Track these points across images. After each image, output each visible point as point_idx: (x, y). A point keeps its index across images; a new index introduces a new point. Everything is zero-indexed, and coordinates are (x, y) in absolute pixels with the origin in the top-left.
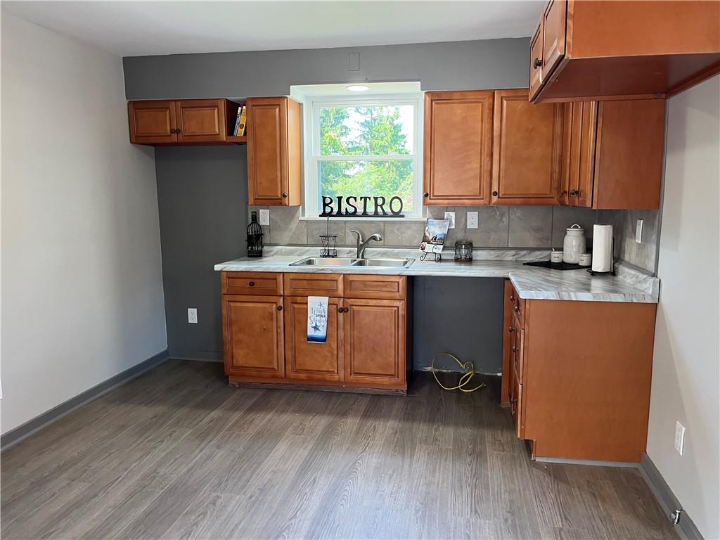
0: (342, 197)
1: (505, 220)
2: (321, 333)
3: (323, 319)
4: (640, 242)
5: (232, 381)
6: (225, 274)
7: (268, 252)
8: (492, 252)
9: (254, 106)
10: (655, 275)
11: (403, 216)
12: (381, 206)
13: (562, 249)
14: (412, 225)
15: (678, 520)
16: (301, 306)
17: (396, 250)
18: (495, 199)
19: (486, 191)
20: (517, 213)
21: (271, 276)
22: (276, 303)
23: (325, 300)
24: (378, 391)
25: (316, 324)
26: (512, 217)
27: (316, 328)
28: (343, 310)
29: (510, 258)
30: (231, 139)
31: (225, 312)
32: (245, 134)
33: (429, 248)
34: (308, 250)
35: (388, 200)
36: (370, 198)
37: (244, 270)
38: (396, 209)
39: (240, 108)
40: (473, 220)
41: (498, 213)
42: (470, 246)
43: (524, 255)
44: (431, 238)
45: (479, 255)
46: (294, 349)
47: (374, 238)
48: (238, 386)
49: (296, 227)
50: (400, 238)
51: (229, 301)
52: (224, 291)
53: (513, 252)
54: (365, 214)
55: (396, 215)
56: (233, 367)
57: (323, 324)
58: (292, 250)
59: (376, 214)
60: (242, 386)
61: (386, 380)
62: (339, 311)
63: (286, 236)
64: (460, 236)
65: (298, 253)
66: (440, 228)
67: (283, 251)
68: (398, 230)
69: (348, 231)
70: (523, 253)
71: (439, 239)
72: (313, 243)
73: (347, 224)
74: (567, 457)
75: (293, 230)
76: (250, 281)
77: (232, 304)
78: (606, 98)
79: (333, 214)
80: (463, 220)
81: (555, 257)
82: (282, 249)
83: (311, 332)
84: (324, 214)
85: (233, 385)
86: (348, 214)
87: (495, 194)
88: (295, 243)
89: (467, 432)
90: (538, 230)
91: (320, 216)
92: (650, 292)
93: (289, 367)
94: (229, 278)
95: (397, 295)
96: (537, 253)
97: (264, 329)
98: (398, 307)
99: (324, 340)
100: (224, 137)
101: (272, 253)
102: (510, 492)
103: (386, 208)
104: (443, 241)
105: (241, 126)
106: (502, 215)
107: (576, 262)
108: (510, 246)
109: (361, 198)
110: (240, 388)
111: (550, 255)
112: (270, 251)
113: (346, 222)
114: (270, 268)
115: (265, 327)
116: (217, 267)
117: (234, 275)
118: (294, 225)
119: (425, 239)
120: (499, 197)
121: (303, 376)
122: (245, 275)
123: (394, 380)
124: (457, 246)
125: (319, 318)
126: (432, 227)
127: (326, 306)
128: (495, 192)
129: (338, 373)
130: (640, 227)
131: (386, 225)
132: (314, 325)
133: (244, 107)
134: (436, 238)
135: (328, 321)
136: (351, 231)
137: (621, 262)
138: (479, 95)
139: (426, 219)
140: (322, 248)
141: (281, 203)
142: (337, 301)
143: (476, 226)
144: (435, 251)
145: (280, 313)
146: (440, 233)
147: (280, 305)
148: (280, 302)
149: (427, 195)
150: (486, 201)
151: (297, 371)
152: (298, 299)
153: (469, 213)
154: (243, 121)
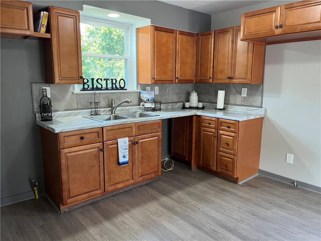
0: (94, 79)
1: (167, 90)
2: (127, 159)
3: (127, 150)
4: (246, 96)
5: (63, 209)
8: (164, 105)
11: (127, 90)
12: (115, 84)
13: (188, 101)
14: (133, 94)
16: (113, 146)
18: (177, 80)
19: (174, 77)
20: (171, 87)
21: (95, 131)
22: (99, 147)
25: (124, 154)
27: (124, 157)
30: (36, 34)
32: (48, 30)
33: (147, 105)
35: (118, 80)
36: (109, 79)
38: (122, 86)
39: (42, 13)
40: (157, 90)
42: (160, 102)
44: (145, 100)
47: (127, 102)
49: (70, 98)
51: (66, 153)
52: (62, 146)
53: (171, 104)
54: (107, 89)
55: (122, 88)
56: (69, 198)
57: (127, 154)
60: (71, 209)
62: (134, 144)
63: (63, 105)
66: (149, 95)
69: (101, 99)
70: (174, 104)
71: (150, 100)
72: (81, 108)
73: (100, 95)
75: (68, 100)
76: (80, 136)
77: (68, 155)
79: (89, 89)
83: (121, 160)
84: (84, 89)
85: (64, 211)
86: (97, 89)
88: (69, 108)
90: (177, 94)
91: (80, 91)
93: (107, 185)
95: (159, 130)
97: (91, 166)
98: (159, 136)
99: (127, 163)
103: (118, 86)
104: (153, 101)
105: (43, 25)
106: (166, 88)
108: (169, 102)
109: (104, 79)
110: (69, 211)
117: (70, 134)
118: (68, 96)
121: (115, 187)
125: (125, 150)
126: (144, 95)
127: (128, 143)
128: (177, 78)
129: (133, 179)
130: (245, 91)
131: (121, 94)
132: (123, 155)
133: (45, 12)
134: (148, 100)
135: (129, 151)
136: (103, 98)
137: (228, 104)
138: (171, 31)
139: (139, 90)
140: (91, 110)
141: (78, 83)
142: (132, 139)
143: (158, 93)
144: (152, 106)
145: (101, 153)
146: (150, 97)
147: (101, 148)
148: (101, 146)
149: (154, 78)
150: (174, 81)
151: (111, 186)
152: (111, 142)
153: (155, 87)
154: (44, 22)
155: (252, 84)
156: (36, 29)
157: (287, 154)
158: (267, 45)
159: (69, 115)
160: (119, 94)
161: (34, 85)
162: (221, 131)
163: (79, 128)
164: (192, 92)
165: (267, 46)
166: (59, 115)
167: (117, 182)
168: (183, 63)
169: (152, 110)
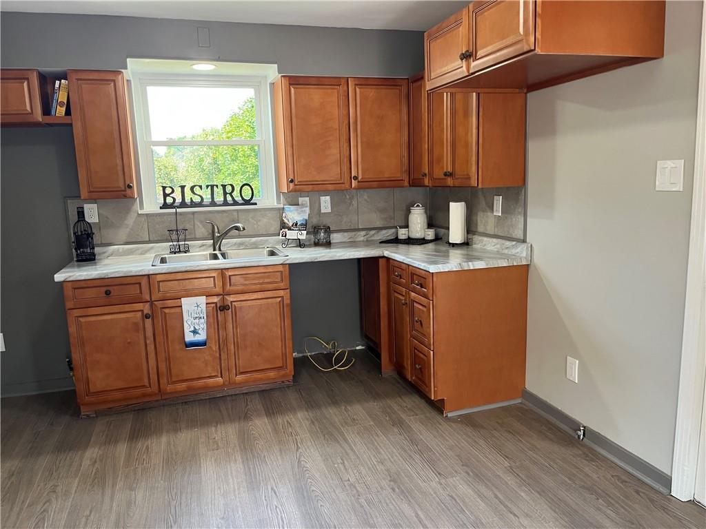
0: (185, 186)
1: (354, 202)
2: (202, 337)
3: (202, 320)
4: (500, 215)
5: (84, 411)
6: (70, 284)
7: (100, 254)
8: (346, 234)
9: (78, 80)
10: (524, 241)
11: (256, 204)
12: (231, 194)
13: (407, 226)
14: (267, 212)
15: (584, 435)
16: (173, 310)
17: (254, 239)
18: (354, 183)
19: (347, 176)
20: (365, 195)
21: (133, 281)
22: (142, 311)
23: (202, 300)
24: (264, 387)
25: (194, 327)
26: (360, 200)
27: (195, 332)
28: (224, 308)
29: (362, 239)
30: (48, 120)
31: (72, 329)
32: (68, 112)
33: (292, 235)
34: (152, 248)
35: (237, 189)
37: (97, 277)
38: (247, 196)
39: (57, 82)
40: (326, 203)
41: (348, 197)
42: (328, 230)
43: (373, 235)
44: (291, 224)
45: (336, 238)
46: (168, 359)
47: (237, 228)
48: (94, 415)
49: (135, 222)
50: (255, 226)
51: (78, 317)
52: (69, 305)
53: (363, 233)
54: (213, 204)
55: (247, 202)
56: (89, 393)
57: (202, 326)
58: (131, 249)
59: (225, 203)
60: (99, 414)
61: (272, 374)
62: (220, 310)
63: (123, 234)
64: (315, 221)
65: (140, 251)
66: (299, 214)
67: (121, 251)
68: (253, 218)
69: (197, 223)
70: (373, 232)
71: (300, 225)
72: (156, 239)
73: (196, 215)
74: (471, 407)
75: (130, 227)
76: (105, 289)
77: (82, 320)
78: (486, 90)
79: (176, 204)
80: (317, 205)
81: (403, 234)
82: (118, 250)
83: (189, 337)
84: (165, 206)
85: (88, 416)
86: (193, 204)
87: (356, 178)
88: (133, 240)
89: (374, 405)
90: (382, 211)
91: (161, 208)
92: (524, 254)
93: (164, 380)
94: (75, 289)
95: (282, 285)
96: (384, 232)
97: (129, 343)
98: (282, 297)
99: (204, 344)
100: (38, 116)
101: (106, 255)
102: (451, 448)
103: (238, 199)
104: (304, 226)
105: (61, 104)
106: (351, 198)
107: (422, 237)
108: (361, 227)
109: (207, 186)
110: (97, 417)
111: (397, 233)
112: (104, 253)
113: (193, 213)
114: (131, 271)
115: (129, 341)
116: (59, 277)
117: (83, 285)
118: (131, 220)
119: (283, 226)
120: (358, 182)
121: (184, 385)
122: (98, 283)
123: (282, 372)
124: (315, 230)
125: (197, 321)
126: (290, 214)
127: (204, 307)
128: (355, 176)
129: (221, 377)
130: (498, 202)
131: (240, 214)
132: (192, 329)
133: (63, 81)
134: (296, 224)
135: (208, 323)
136: (201, 222)
137: (474, 233)
138: (334, 82)
139: (282, 206)
140: (171, 243)
141: (125, 196)
142: (215, 299)
143: (329, 210)
144: (300, 237)
145: (148, 322)
146: (301, 219)
147: (145, 312)
148: (147, 309)
149: (292, 181)
150: (347, 186)
151: (174, 383)
152: (170, 303)
153: (323, 198)
154: (62, 97)
155: (480, 186)
156: (47, 110)
157: (568, 357)
158: (528, 92)
159: (131, 252)
160: (235, 214)
161: (69, 201)
162: (413, 293)
163: (99, 274)
164: (413, 206)
165: (528, 94)
166: (113, 252)
167: (185, 378)
168: (368, 145)
169: (300, 244)
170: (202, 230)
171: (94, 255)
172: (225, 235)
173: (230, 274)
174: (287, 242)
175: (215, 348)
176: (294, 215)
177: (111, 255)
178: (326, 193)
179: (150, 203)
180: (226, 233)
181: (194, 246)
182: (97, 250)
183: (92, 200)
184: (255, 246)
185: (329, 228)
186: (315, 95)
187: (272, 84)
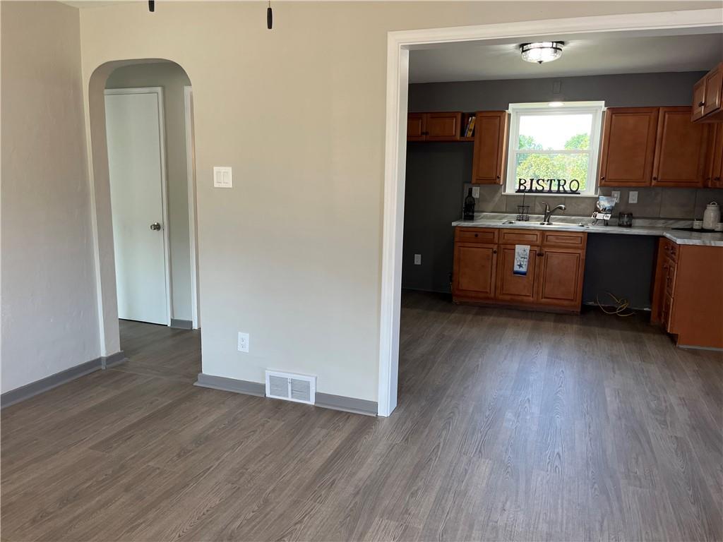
1: (659, 198)
2: (524, 269)
3: (526, 260)
5: (455, 300)
6: (458, 228)
7: (477, 216)
9: (481, 116)
11: (579, 194)
13: (702, 220)
14: (586, 200)
16: (509, 251)
17: (573, 217)
18: (654, 182)
19: (648, 177)
20: (670, 193)
21: (490, 231)
22: (492, 248)
23: (528, 248)
26: (664, 196)
27: (520, 266)
28: (540, 255)
29: (661, 225)
30: (463, 139)
31: (456, 253)
32: (473, 135)
33: (600, 216)
34: (507, 216)
37: (472, 226)
39: (471, 118)
40: (633, 197)
41: (654, 193)
42: (630, 216)
43: (672, 223)
44: (601, 209)
45: (637, 222)
46: (502, 281)
47: (561, 208)
48: (460, 304)
49: (499, 200)
50: (576, 209)
51: (460, 246)
52: (457, 239)
53: (663, 221)
56: (458, 290)
57: (525, 263)
60: (462, 304)
61: (566, 303)
62: (538, 256)
63: (491, 207)
64: (622, 209)
65: (499, 217)
66: (609, 202)
68: (575, 203)
69: (537, 203)
70: (671, 221)
71: (608, 210)
72: (510, 211)
73: (536, 198)
75: (496, 202)
76: (475, 233)
77: (461, 248)
80: (626, 197)
81: (697, 224)
82: (487, 215)
83: (516, 268)
85: (456, 303)
87: (655, 179)
88: (496, 211)
89: (630, 333)
90: (684, 205)
91: (516, 192)
93: (498, 291)
94: (461, 231)
95: (580, 246)
96: (683, 222)
97: (483, 266)
98: (579, 254)
99: (524, 274)
100: (458, 137)
101: (480, 218)
102: (664, 356)
104: (611, 210)
105: (470, 130)
106: (657, 194)
107: (712, 228)
108: (661, 216)
111: (692, 224)
112: (479, 216)
113: (536, 196)
114: (490, 225)
116: (454, 224)
117: (465, 229)
118: (497, 199)
119: (597, 210)
120: (658, 182)
121: (508, 298)
122: (473, 229)
123: (573, 303)
124: (621, 215)
125: (522, 259)
126: (602, 202)
127: (528, 252)
129: (533, 297)
131: (566, 199)
132: (519, 264)
134: (605, 209)
135: (529, 261)
136: (540, 203)
138: (648, 110)
139: (597, 196)
140: (518, 214)
141: (495, 183)
142: (536, 248)
143: (636, 202)
144: (605, 218)
145: (495, 255)
146: (609, 205)
147: (495, 250)
148: (495, 248)
149: (603, 179)
150: (648, 184)
151: (504, 294)
152: (509, 247)
153: (631, 193)
154: (471, 126)
156: (463, 133)
159: (494, 217)
160: (563, 199)
161: (465, 185)
162: (670, 260)
164: (710, 204)
166: (484, 216)
167: (511, 293)
168: (671, 155)
169: (606, 223)
170: (539, 208)
171: (473, 216)
172: (552, 212)
173: (548, 234)
174: (596, 222)
175: (531, 278)
176: (604, 203)
177: (482, 218)
178: (635, 189)
179: (511, 189)
180: (554, 210)
181: (532, 218)
182: (475, 214)
183: (477, 184)
184: (573, 222)
185: (632, 214)
186: (631, 120)
187: (604, 112)
